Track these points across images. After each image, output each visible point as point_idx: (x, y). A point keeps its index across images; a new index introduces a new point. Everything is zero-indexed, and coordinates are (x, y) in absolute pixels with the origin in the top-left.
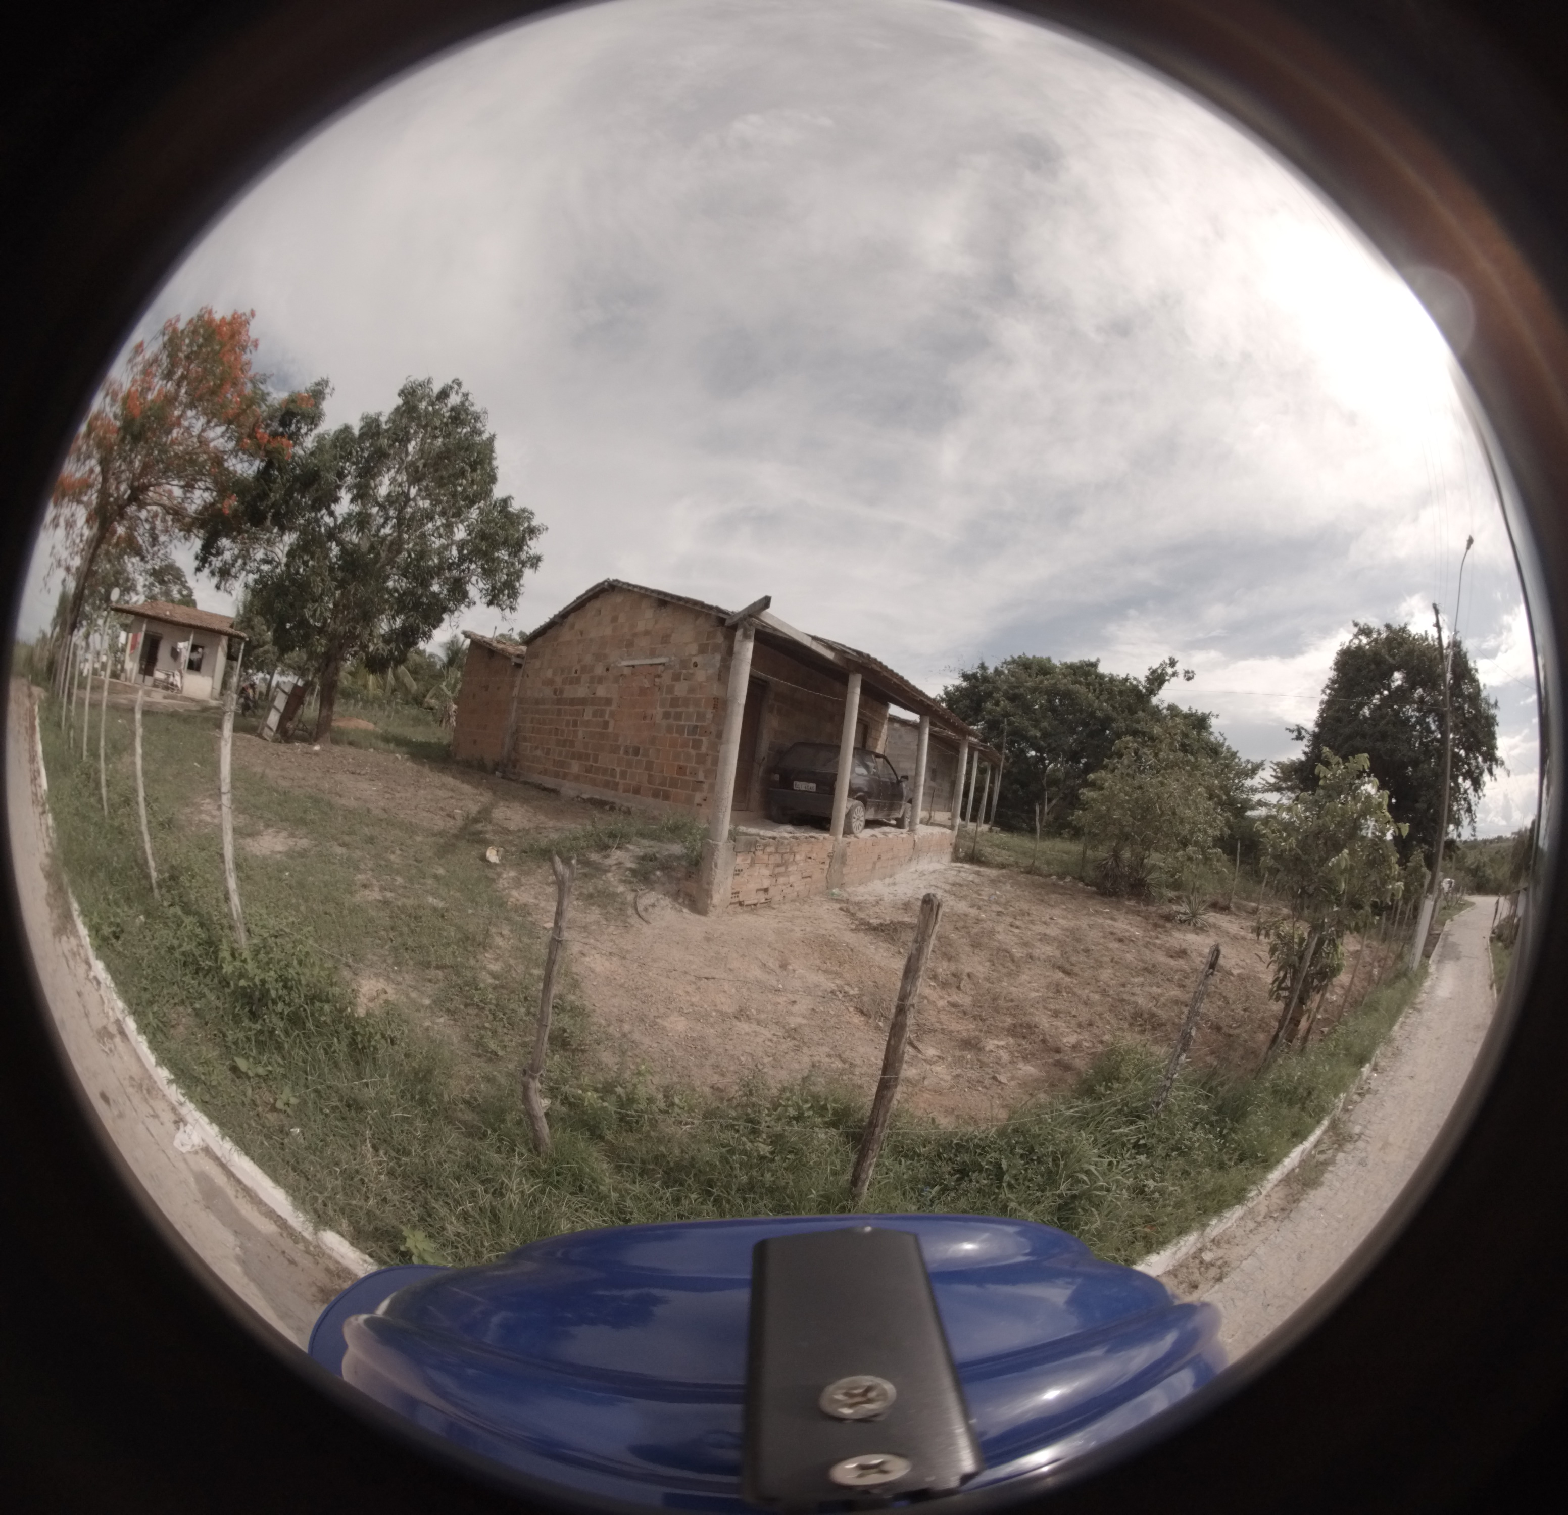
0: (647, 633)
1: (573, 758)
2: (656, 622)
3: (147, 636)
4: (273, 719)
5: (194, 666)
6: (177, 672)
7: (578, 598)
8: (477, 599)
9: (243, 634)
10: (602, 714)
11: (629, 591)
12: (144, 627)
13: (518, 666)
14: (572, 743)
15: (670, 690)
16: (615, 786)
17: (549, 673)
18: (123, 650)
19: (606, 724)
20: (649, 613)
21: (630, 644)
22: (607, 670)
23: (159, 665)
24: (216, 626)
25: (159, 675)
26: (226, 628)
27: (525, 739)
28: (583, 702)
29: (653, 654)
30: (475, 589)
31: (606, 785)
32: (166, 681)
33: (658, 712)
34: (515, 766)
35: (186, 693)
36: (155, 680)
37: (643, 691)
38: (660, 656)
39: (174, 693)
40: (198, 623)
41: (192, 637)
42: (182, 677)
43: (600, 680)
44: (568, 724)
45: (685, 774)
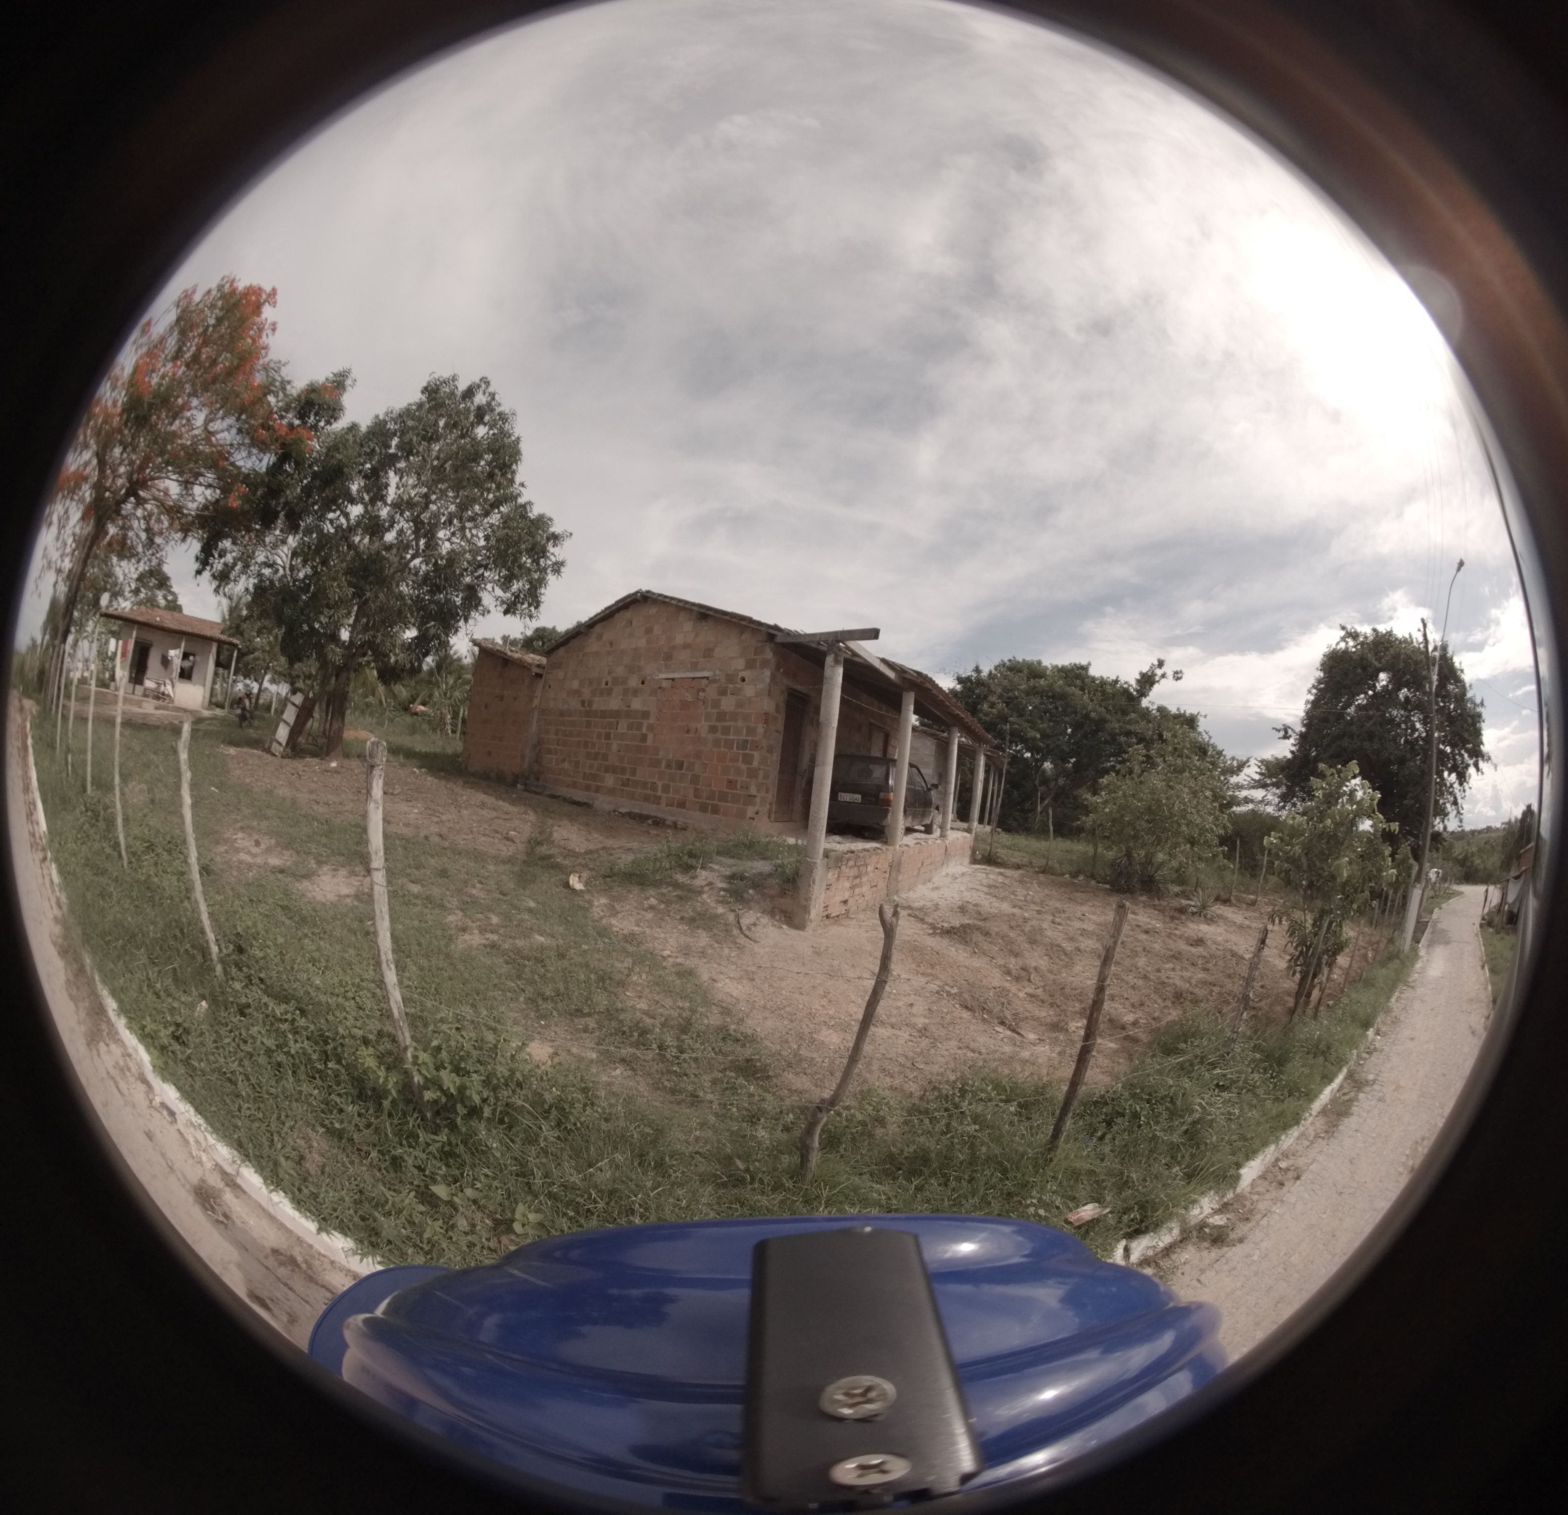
0: (686, 646)
1: (606, 771)
2: (697, 636)
3: (137, 643)
4: (283, 733)
5: (186, 675)
6: (168, 681)
7: (607, 609)
8: (492, 608)
9: (236, 641)
10: (639, 726)
11: (664, 602)
12: (134, 634)
13: (539, 676)
14: (605, 757)
15: (716, 704)
16: (657, 800)
17: (575, 684)
18: (113, 658)
19: (644, 738)
20: (688, 626)
21: (668, 657)
22: (643, 683)
23: (150, 673)
24: (208, 633)
25: (149, 684)
26: (217, 634)
27: (549, 752)
28: (617, 714)
29: (694, 667)
30: (491, 595)
31: (646, 798)
32: (156, 690)
33: (703, 726)
34: (538, 779)
35: (177, 703)
36: (145, 689)
37: (685, 705)
38: (703, 670)
39: (165, 703)
40: (189, 629)
41: (183, 644)
42: (173, 686)
43: (636, 692)
44: (599, 736)
45: (736, 788)
